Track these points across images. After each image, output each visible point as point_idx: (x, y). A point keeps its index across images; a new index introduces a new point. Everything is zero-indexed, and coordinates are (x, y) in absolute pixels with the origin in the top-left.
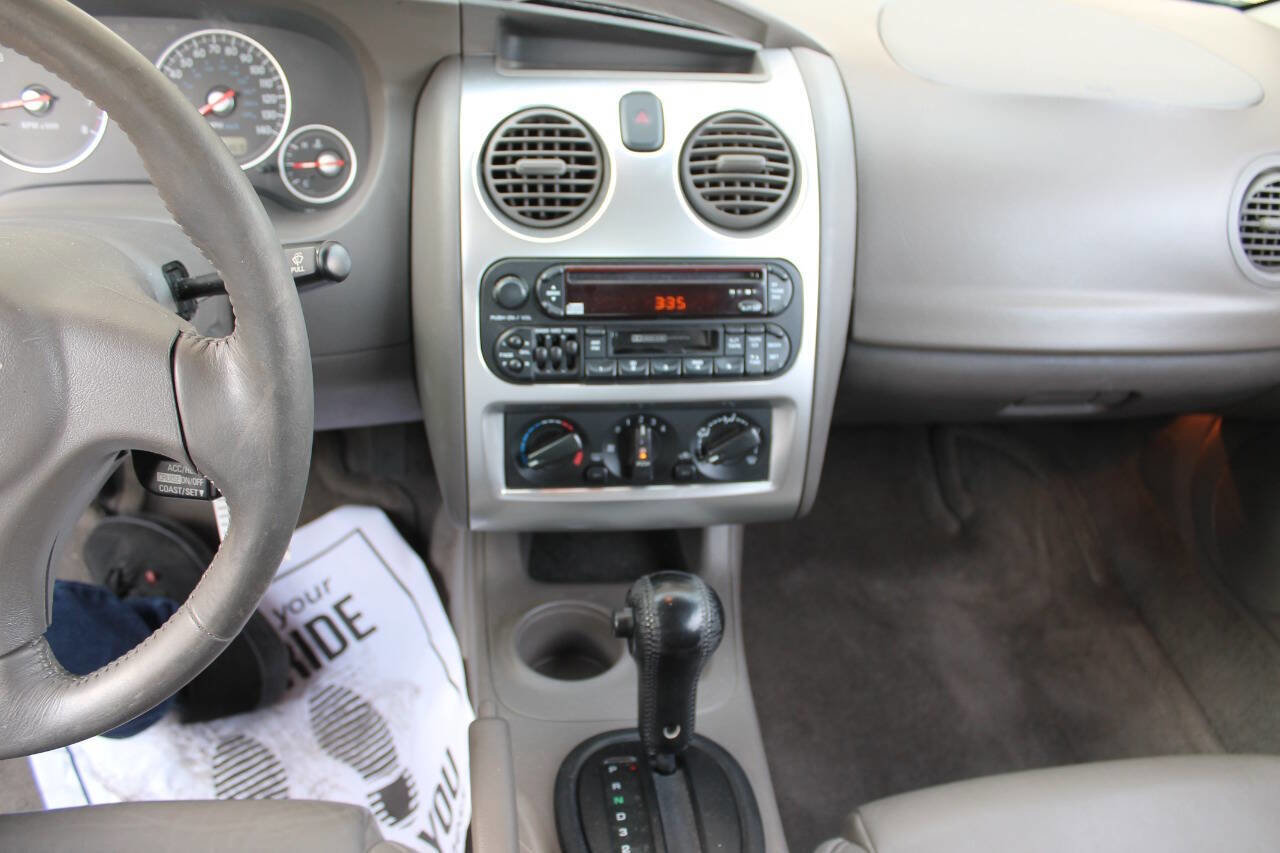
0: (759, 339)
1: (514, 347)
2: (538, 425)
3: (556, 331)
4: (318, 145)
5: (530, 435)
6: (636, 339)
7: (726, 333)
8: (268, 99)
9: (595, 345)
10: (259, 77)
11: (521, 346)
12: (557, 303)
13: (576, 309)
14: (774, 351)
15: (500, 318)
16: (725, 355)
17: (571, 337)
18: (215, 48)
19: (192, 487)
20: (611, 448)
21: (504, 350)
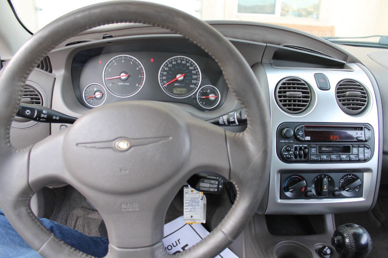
0: (362, 149)
1: (288, 151)
2: (290, 178)
3: (301, 146)
4: (209, 91)
5: (288, 181)
6: (323, 149)
7: (352, 147)
8: (194, 77)
9: (313, 150)
10: (192, 70)
11: (290, 150)
12: (302, 136)
13: (308, 138)
14: (367, 153)
15: (283, 141)
16: (352, 154)
17: (305, 148)
18: (179, 61)
19: (213, 188)
20: (313, 186)
21: (284, 151)
